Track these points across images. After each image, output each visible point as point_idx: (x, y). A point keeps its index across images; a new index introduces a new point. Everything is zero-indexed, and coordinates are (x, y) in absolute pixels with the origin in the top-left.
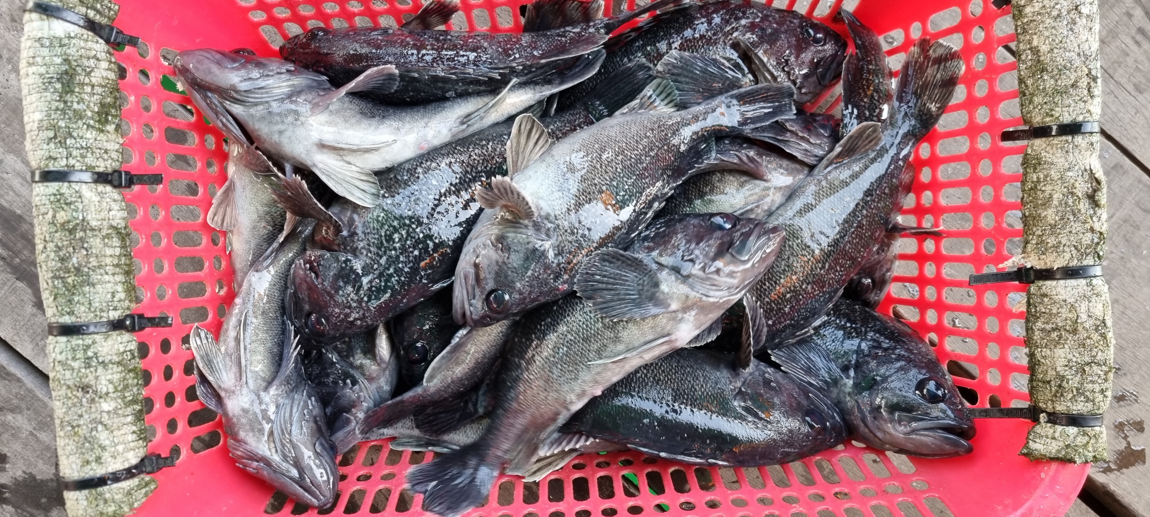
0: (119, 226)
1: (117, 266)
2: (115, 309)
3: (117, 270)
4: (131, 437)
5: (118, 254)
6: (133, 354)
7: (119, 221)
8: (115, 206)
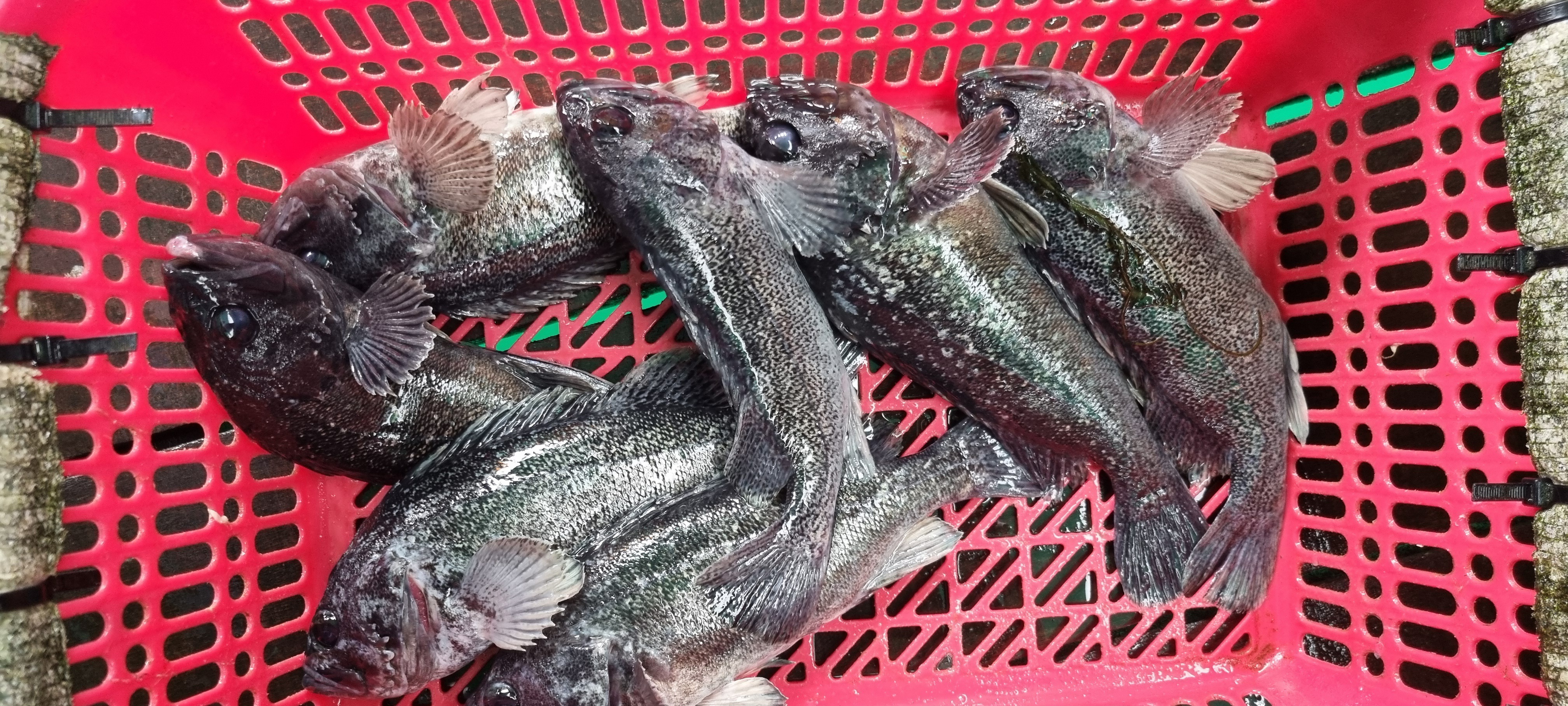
0: (1546, 417)
1: (1550, 354)
2: (1556, 284)
3: (1550, 346)
4: (1533, 76)
5: (1550, 373)
6: (1526, 212)
7: (1545, 426)
8: (1552, 449)
